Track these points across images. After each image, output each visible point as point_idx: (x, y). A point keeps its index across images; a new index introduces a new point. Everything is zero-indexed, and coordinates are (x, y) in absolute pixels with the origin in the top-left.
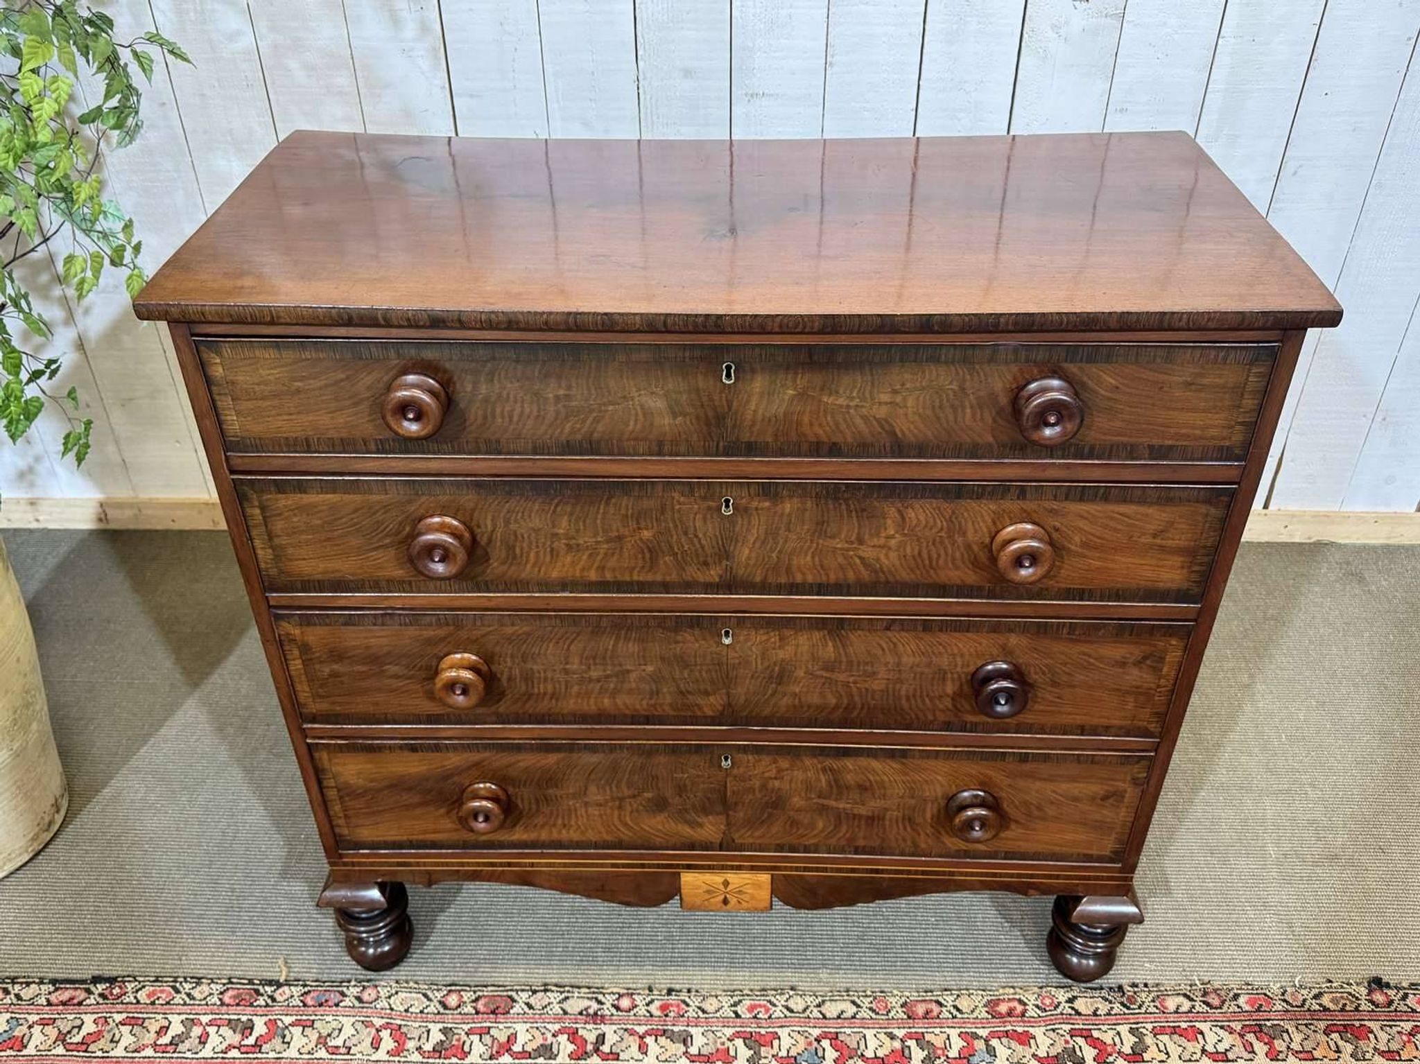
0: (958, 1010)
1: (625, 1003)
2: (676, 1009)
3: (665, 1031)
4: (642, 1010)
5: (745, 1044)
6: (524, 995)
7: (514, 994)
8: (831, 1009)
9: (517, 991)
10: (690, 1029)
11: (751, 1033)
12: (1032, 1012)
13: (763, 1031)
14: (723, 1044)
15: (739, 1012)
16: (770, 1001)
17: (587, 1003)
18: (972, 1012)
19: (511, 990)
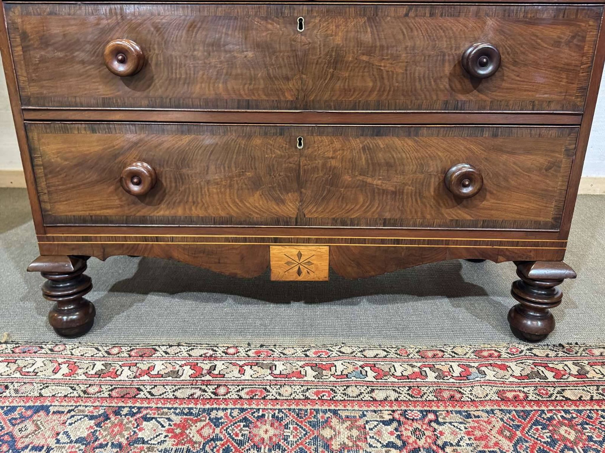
0: (455, 353)
1: (232, 351)
2: (265, 353)
3: (257, 363)
4: (243, 353)
5: (312, 369)
6: (164, 348)
7: (157, 348)
8: (370, 353)
9: (159, 346)
10: (274, 362)
11: (316, 364)
12: (504, 355)
13: (324, 363)
14: (297, 369)
15: (308, 354)
16: (329, 350)
17: (206, 351)
18: (465, 355)
19: (156, 345)
